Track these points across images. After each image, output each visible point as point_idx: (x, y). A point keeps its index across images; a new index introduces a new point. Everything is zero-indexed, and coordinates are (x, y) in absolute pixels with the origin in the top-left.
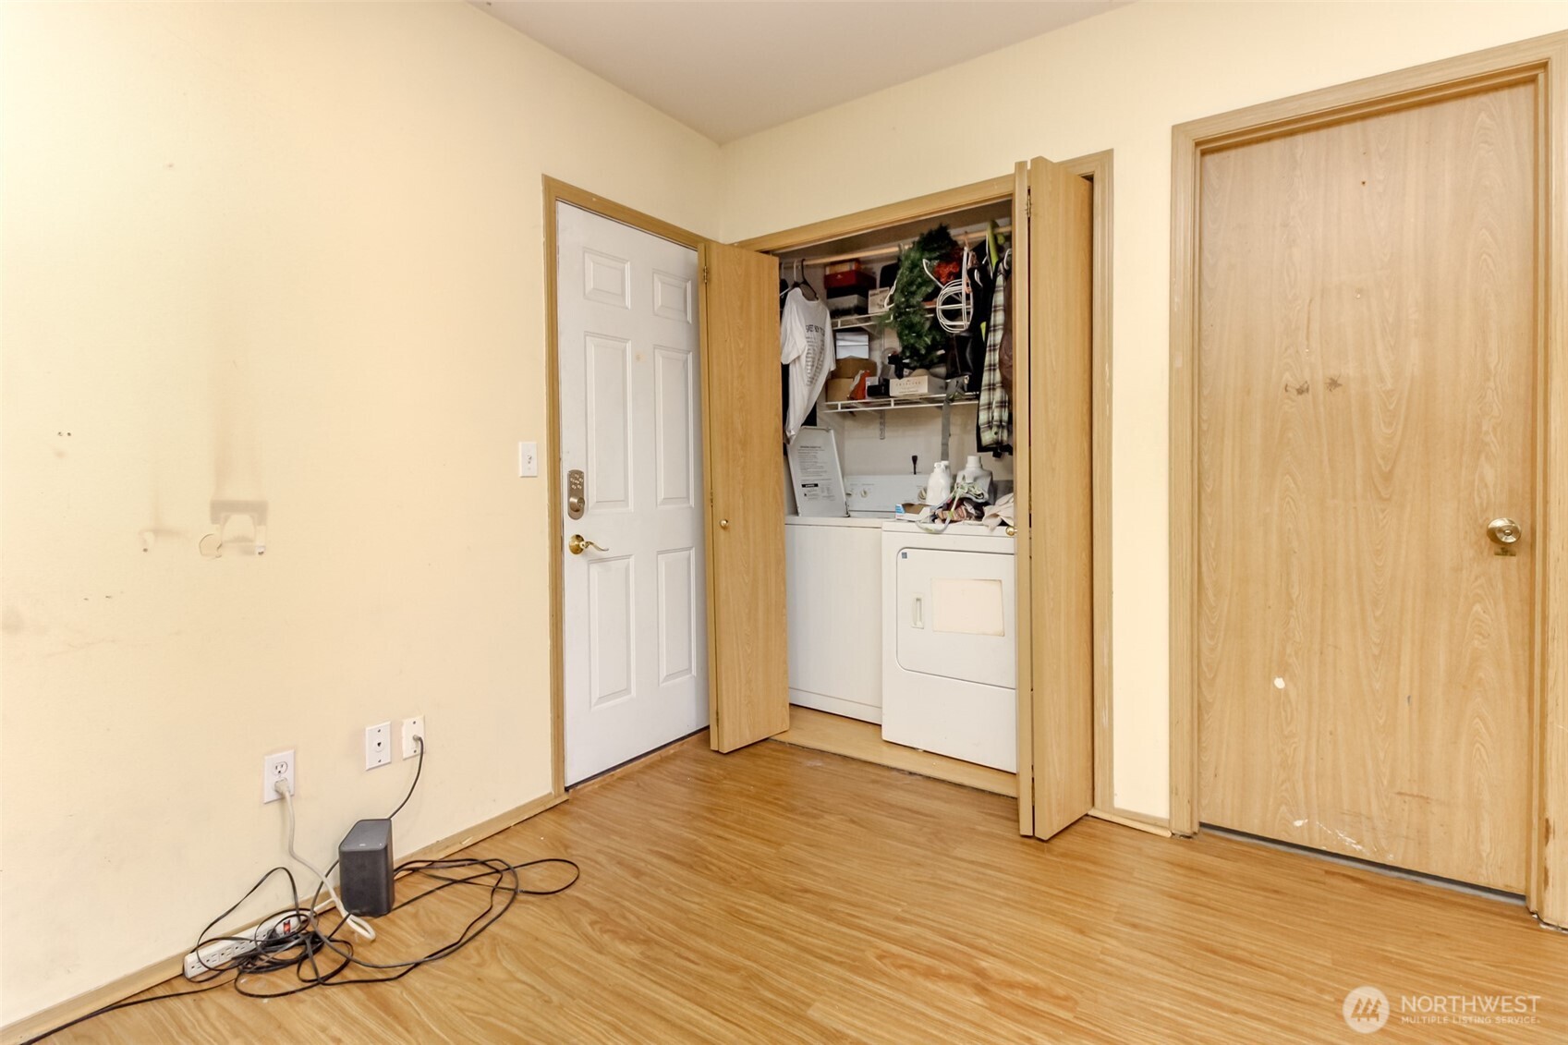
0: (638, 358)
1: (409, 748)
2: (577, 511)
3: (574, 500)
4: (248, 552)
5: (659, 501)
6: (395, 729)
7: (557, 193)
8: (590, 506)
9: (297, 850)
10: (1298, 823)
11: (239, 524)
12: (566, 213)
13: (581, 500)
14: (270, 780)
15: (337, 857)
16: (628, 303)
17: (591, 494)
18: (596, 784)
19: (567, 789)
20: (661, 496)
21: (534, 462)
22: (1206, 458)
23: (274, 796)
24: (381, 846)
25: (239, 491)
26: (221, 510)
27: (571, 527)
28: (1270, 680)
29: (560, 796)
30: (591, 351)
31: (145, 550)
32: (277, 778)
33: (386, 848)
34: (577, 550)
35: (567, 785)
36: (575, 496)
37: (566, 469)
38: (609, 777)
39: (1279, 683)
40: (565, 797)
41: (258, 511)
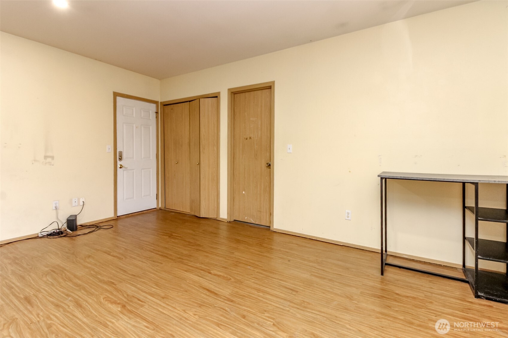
0: (137, 127)
1: (82, 203)
2: (120, 159)
3: (120, 158)
4: (51, 165)
5: (142, 158)
6: (79, 200)
7: (116, 95)
8: (124, 158)
9: (59, 218)
10: (246, 218)
11: (49, 160)
12: (119, 99)
13: (122, 157)
14: (54, 205)
15: (66, 221)
16: (134, 116)
17: (124, 156)
18: (124, 216)
19: (117, 217)
20: (143, 157)
21: (110, 150)
22: (235, 151)
23: (55, 208)
24: (74, 219)
25: (49, 154)
26: (46, 157)
27: (119, 163)
28: (243, 192)
29: (116, 217)
30: (125, 126)
31: (33, 164)
32: (55, 205)
33: (75, 219)
34: (121, 168)
35: (118, 216)
36: (120, 156)
37: (118, 151)
38: (128, 216)
39: (244, 192)
40: (117, 218)
41: (52, 158)
